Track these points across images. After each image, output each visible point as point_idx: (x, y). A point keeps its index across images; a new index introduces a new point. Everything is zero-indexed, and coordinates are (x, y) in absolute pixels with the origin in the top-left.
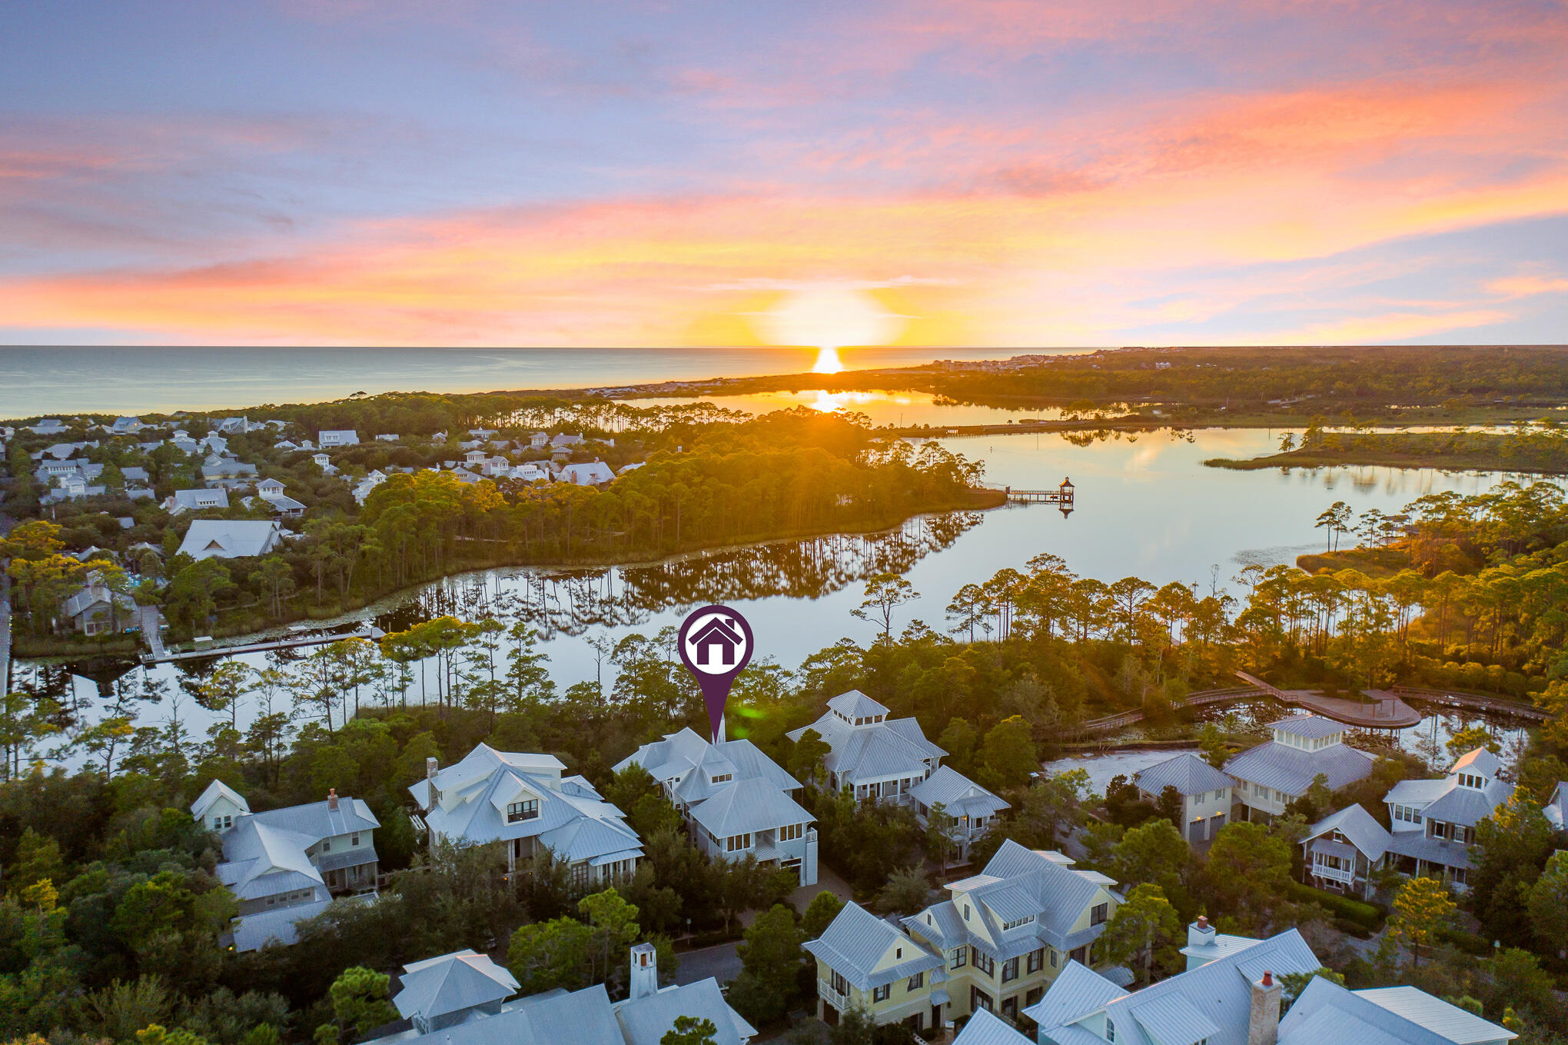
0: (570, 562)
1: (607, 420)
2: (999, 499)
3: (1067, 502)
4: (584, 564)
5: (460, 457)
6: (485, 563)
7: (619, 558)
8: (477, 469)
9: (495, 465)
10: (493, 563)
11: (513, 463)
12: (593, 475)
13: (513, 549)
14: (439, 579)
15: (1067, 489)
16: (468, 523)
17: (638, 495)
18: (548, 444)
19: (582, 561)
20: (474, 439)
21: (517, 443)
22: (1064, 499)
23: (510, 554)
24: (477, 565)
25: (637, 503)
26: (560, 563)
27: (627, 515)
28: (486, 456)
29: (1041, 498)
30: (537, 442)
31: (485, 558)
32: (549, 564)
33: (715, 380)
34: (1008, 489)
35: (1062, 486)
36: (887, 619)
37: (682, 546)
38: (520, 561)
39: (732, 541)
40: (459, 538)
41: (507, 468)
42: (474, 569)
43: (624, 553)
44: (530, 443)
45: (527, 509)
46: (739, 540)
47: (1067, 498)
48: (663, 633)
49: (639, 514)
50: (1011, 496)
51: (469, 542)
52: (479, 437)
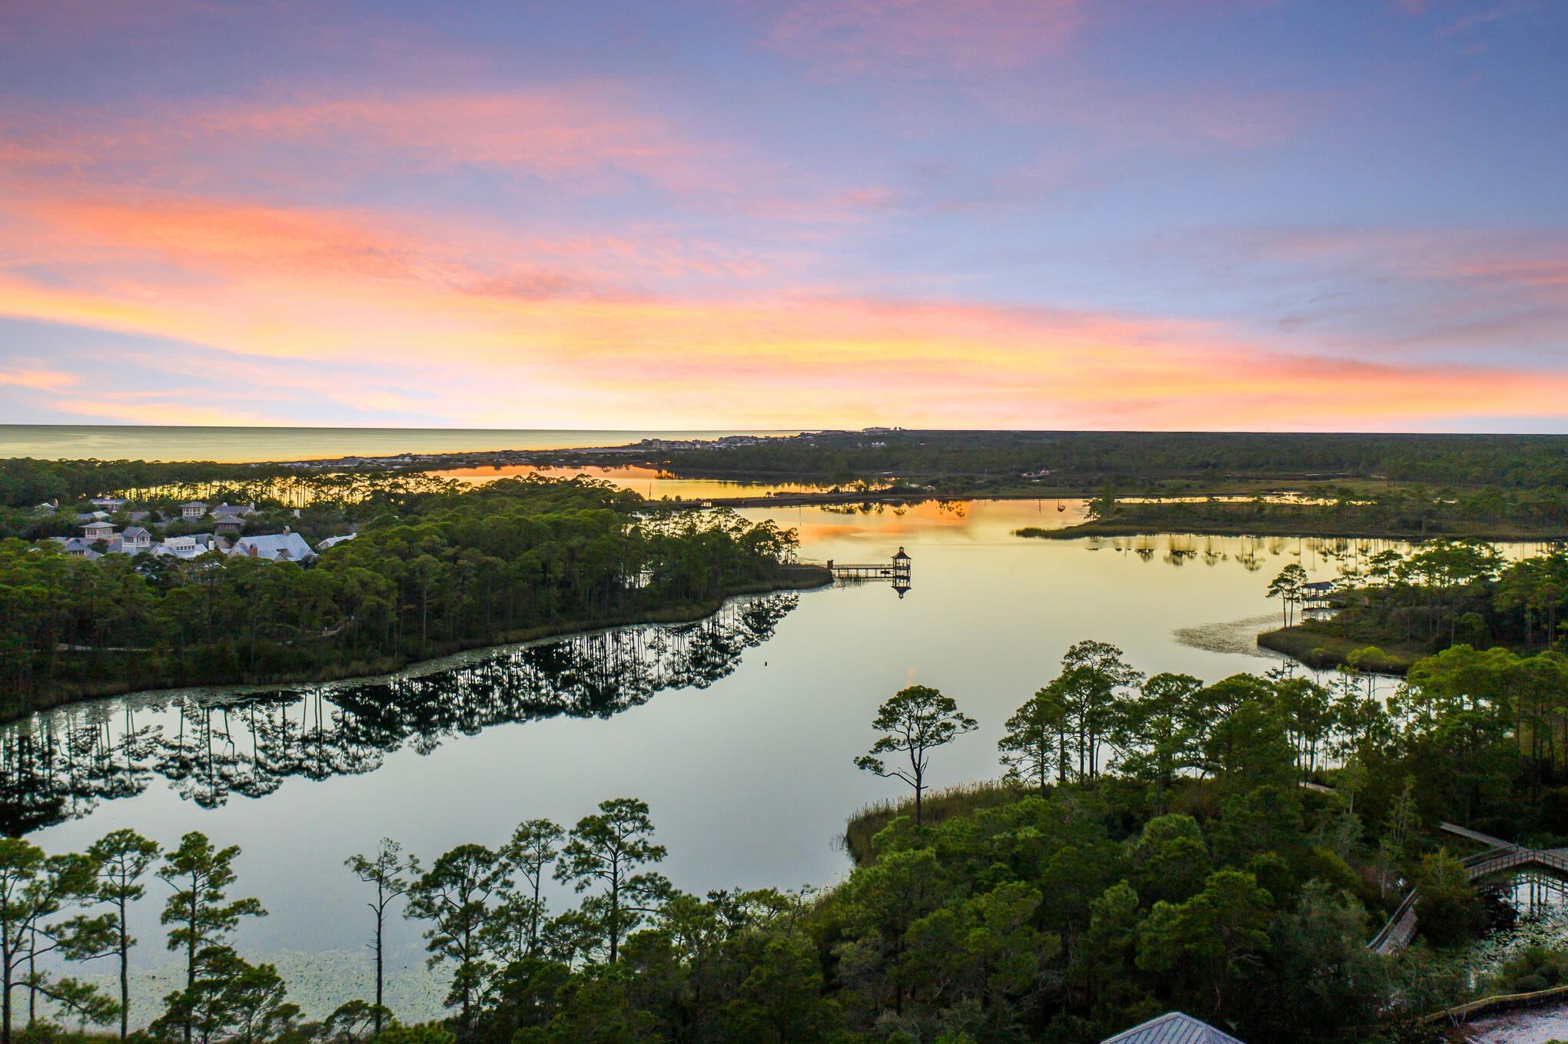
0: (255, 679)
1: (283, 491)
2: (819, 577)
3: (902, 577)
4: (278, 682)
5: (77, 532)
6: (109, 687)
7: (337, 670)
8: (100, 546)
9: (129, 539)
10: (125, 686)
11: (157, 538)
12: (283, 551)
13: (158, 661)
14: (23, 716)
15: (902, 562)
16: (82, 625)
17: (367, 573)
18: (207, 515)
19: (276, 677)
20: (97, 510)
21: (162, 515)
22: (899, 574)
23: (152, 670)
24: (94, 691)
25: (363, 584)
26: (240, 682)
27: (347, 603)
28: (115, 530)
29: (871, 573)
30: (192, 513)
31: (109, 677)
32: (219, 684)
33: (403, 456)
34: (830, 563)
35: (895, 558)
36: (918, 771)
37: (430, 649)
38: (170, 681)
39: (500, 638)
40: (65, 647)
41: (147, 544)
42: (88, 698)
43: (344, 663)
44: (181, 514)
45: (184, 596)
46: (511, 637)
47: (903, 573)
48: (523, 836)
49: (369, 600)
50: (835, 572)
51: (83, 653)
52: (104, 508)
